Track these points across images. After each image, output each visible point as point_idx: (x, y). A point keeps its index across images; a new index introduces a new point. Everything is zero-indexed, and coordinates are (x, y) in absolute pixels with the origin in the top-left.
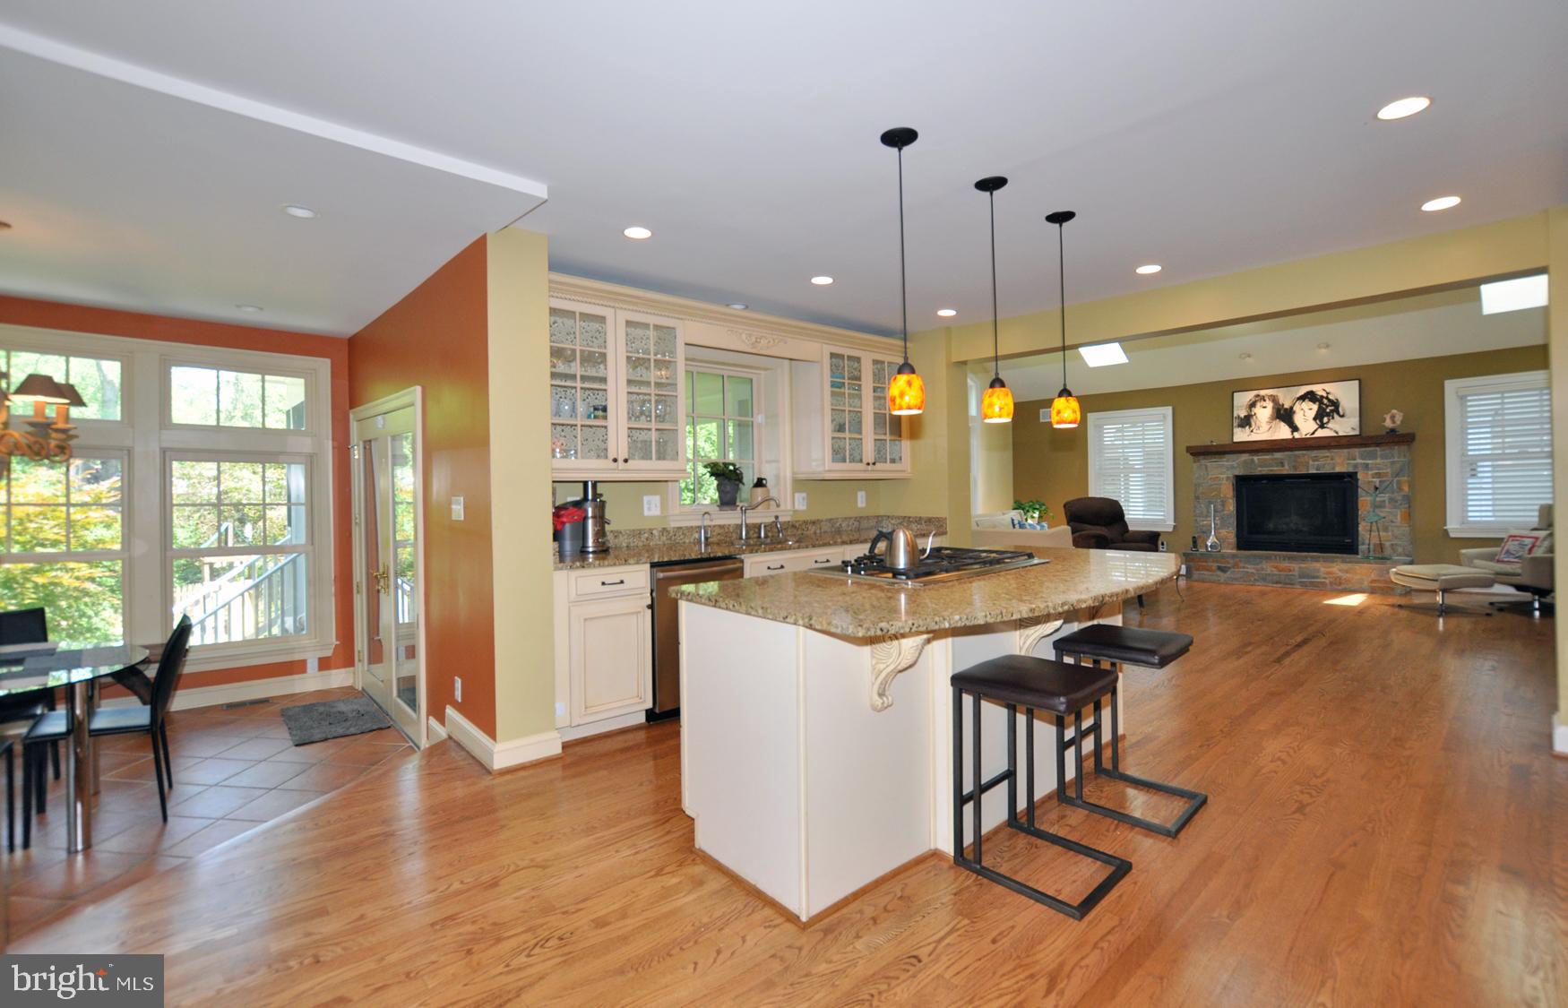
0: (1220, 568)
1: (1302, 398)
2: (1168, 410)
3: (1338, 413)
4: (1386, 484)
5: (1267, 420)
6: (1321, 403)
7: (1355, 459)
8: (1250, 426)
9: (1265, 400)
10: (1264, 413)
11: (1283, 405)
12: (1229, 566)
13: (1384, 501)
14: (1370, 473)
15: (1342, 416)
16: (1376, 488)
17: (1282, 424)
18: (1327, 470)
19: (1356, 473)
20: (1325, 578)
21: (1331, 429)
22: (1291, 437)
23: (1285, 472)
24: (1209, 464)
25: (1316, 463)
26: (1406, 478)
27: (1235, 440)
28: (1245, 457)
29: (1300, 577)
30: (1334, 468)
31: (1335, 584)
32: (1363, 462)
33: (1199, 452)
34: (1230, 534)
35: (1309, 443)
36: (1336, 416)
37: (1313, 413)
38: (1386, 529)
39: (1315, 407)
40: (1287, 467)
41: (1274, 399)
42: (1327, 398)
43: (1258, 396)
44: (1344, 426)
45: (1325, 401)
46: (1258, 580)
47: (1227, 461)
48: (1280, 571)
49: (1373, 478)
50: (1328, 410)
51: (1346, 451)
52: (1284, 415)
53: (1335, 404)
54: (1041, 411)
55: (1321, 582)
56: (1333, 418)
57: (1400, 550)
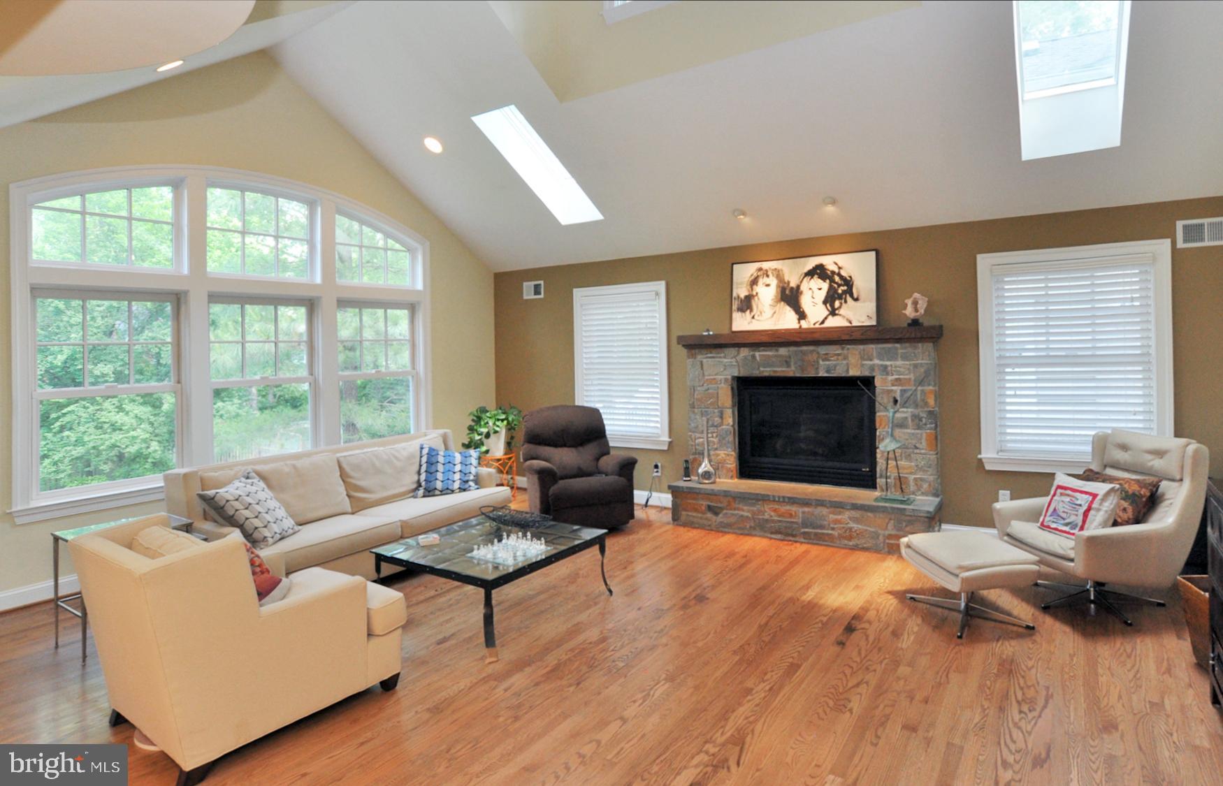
0: (710, 508)
1: (810, 274)
2: (661, 286)
3: (852, 296)
4: (910, 393)
5: (770, 302)
6: (832, 281)
7: (871, 360)
8: (751, 311)
9: (768, 276)
10: (767, 293)
11: (789, 282)
12: (719, 505)
13: (906, 418)
14: (890, 378)
15: (856, 300)
16: (896, 401)
17: (788, 308)
18: (839, 372)
19: (873, 378)
20: (833, 529)
21: (844, 317)
22: (796, 326)
23: (791, 374)
24: (705, 360)
25: (827, 363)
26: (931, 388)
27: (734, 329)
28: (745, 352)
29: (805, 525)
30: (847, 371)
31: (845, 538)
32: (881, 363)
33: (696, 345)
34: (729, 456)
35: (817, 336)
36: (849, 299)
37: (823, 294)
38: (908, 457)
39: (825, 286)
40: (793, 368)
41: (779, 275)
42: (839, 275)
43: (760, 269)
44: (859, 313)
45: (837, 279)
46: (754, 529)
47: (725, 357)
48: (780, 516)
49: (893, 385)
50: (840, 291)
51: (861, 347)
52: (790, 297)
53: (848, 283)
54: (525, 284)
55: (828, 534)
56: (846, 302)
57: (925, 486)
